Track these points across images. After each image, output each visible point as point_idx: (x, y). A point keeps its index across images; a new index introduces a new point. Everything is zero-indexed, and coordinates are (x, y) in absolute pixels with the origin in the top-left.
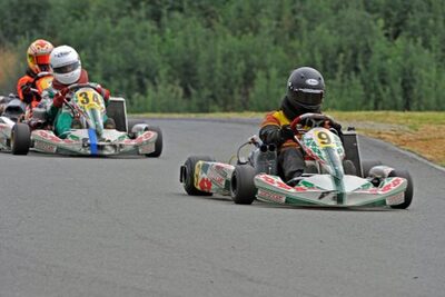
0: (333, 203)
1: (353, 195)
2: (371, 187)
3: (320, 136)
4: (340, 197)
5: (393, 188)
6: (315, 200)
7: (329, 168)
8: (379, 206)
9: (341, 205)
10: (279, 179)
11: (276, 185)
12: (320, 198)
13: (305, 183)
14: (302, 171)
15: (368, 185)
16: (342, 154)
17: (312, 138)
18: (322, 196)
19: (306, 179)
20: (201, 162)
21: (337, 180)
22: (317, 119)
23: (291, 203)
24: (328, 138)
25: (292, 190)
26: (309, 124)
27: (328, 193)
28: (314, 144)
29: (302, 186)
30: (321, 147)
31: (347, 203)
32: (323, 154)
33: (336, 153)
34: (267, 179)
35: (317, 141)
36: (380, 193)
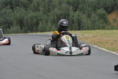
0: (69, 54)
1: (74, 52)
2: (79, 50)
4: (71, 53)
5: (85, 50)
6: (65, 54)
7: (68, 45)
8: (82, 55)
9: (71, 55)
10: (55, 49)
11: (55, 50)
12: (66, 53)
13: (62, 49)
14: (61, 47)
16: (72, 41)
17: (64, 38)
19: (62, 48)
20: (36, 45)
21: (70, 48)
22: (66, 33)
23: (59, 55)
24: (68, 37)
25: (59, 51)
26: (64, 34)
27: (68, 52)
28: (65, 39)
29: (61, 50)
31: (73, 54)
32: (67, 42)
33: (70, 41)
34: (52, 49)
35: (65, 38)
36: (82, 51)
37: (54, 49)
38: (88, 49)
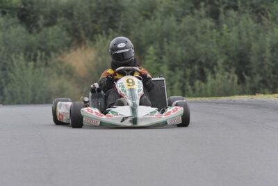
0: (130, 125)
1: (143, 119)
2: (157, 113)
3: (128, 81)
4: (134, 121)
5: (172, 113)
6: (118, 122)
7: (130, 102)
9: (135, 126)
10: (97, 110)
11: (94, 114)
12: (122, 121)
13: (113, 112)
15: (155, 112)
16: (142, 92)
17: (123, 84)
18: (123, 120)
19: (113, 109)
21: (134, 110)
22: (128, 70)
23: (103, 126)
24: (133, 82)
25: (104, 117)
26: (123, 73)
27: (127, 118)
28: (123, 86)
29: (111, 114)
30: (127, 88)
31: (140, 124)
32: (128, 93)
33: (137, 92)
34: (88, 110)
35: (125, 84)
36: (164, 117)
37: (92, 112)
38: (182, 112)
